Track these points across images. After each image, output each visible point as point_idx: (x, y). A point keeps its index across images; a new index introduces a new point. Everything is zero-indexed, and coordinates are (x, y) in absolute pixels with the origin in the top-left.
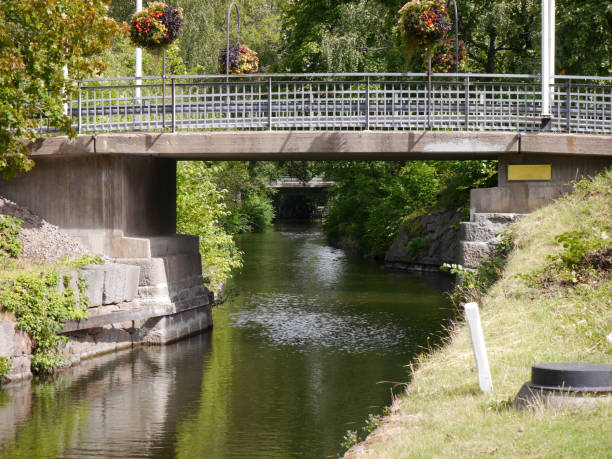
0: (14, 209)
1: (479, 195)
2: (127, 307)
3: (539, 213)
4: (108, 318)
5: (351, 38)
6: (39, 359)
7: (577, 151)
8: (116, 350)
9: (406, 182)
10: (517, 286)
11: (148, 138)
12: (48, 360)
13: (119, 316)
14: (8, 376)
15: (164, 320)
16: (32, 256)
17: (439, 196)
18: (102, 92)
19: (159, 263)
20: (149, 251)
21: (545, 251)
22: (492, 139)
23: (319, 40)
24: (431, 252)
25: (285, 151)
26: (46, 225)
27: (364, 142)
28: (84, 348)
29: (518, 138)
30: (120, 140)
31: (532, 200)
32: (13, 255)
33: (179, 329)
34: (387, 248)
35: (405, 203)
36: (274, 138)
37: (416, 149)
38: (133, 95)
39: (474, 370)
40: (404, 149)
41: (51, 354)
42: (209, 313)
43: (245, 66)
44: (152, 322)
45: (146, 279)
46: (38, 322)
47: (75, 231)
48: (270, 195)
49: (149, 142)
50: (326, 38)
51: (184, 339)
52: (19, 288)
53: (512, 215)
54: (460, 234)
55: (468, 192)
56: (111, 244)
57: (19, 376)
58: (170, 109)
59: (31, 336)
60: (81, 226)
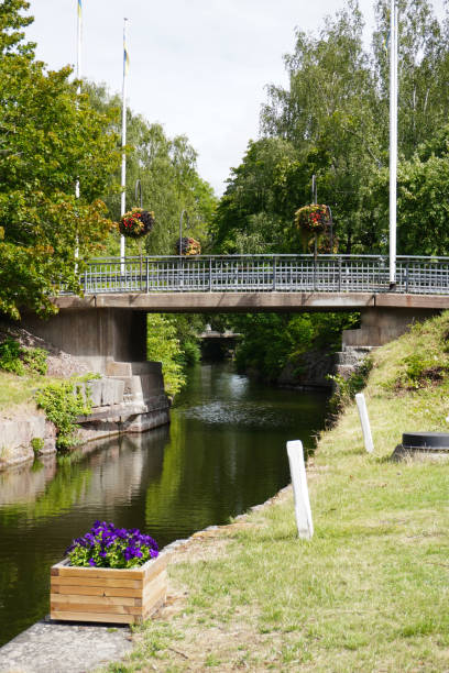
0: (42, 343)
1: (348, 334)
2: (116, 408)
3: (388, 345)
4: (105, 414)
5: (256, 237)
6: (61, 440)
7: (413, 305)
8: (109, 436)
9: (291, 331)
10: (378, 391)
11: (131, 297)
12: (68, 441)
13: (112, 414)
14: (42, 451)
15: (140, 417)
16: (54, 374)
17: (313, 341)
18: (101, 267)
19: (137, 379)
20: (131, 371)
21: (395, 369)
22: (357, 298)
23: (233, 239)
24: (309, 377)
25: (221, 305)
26: (63, 354)
27: (272, 299)
28: (89, 434)
29: (374, 297)
30: (112, 298)
31: (383, 338)
32: (42, 373)
33: (150, 422)
34: (278, 375)
35: (291, 345)
36: (213, 297)
37: (307, 304)
38: (119, 269)
39: (360, 440)
40: (299, 304)
41: (69, 437)
42: (168, 413)
43: (193, 251)
44: (133, 418)
45: (128, 390)
46: (61, 416)
47: (82, 358)
48: (198, 343)
49: (131, 299)
50: (239, 237)
51: (152, 429)
52: (48, 393)
53: (370, 347)
54: (335, 360)
55: (340, 332)
56: (105, 366)
57: (48, 451)
58: (145, 278)
59: (56, 424)
60: (86, 354)
